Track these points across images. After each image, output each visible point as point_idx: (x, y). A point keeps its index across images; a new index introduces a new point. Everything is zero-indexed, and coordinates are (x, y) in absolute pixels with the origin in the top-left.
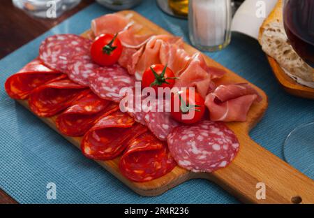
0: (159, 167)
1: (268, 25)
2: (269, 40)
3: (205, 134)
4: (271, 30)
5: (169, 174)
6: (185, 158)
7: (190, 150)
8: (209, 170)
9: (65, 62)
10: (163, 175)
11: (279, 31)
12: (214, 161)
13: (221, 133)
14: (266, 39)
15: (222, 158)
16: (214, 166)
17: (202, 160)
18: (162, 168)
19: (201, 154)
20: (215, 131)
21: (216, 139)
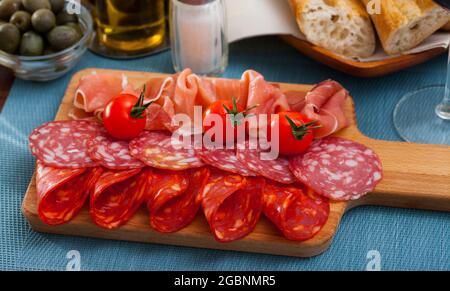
0: (314, 213)
1: (307, 7)
2: (312, 25)
3: (325, 156)
4: (312, 11)
5: (331, 215)
6: (333, 189)
7: (330, 179)
8: (370, 190)
9: (82, 155)
10: (327, 218)
11: (320, 8)
12: (365, 178)
13: (340, 148)
14: (309, 24)
15: (369, 171)
16: (369, 183)
17: (352, 183)
18: (318, 211)
19: (345, 178)
20: (332, 148)
21: (341, 156)
